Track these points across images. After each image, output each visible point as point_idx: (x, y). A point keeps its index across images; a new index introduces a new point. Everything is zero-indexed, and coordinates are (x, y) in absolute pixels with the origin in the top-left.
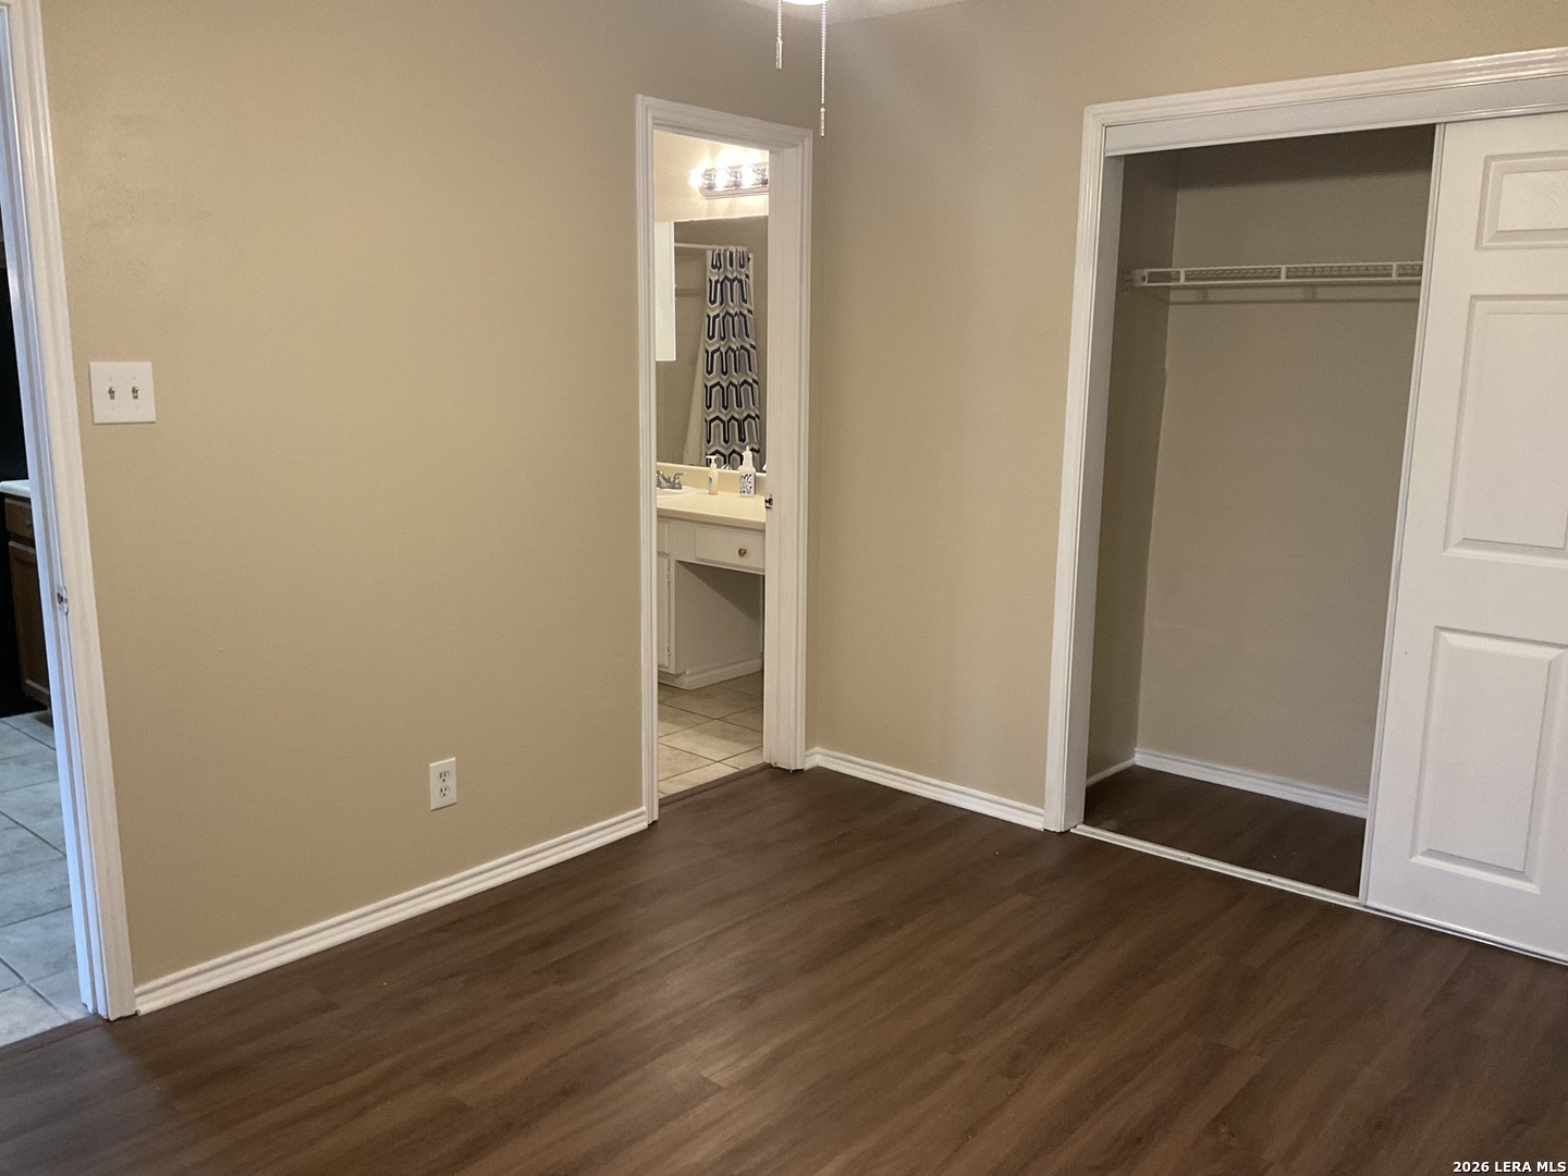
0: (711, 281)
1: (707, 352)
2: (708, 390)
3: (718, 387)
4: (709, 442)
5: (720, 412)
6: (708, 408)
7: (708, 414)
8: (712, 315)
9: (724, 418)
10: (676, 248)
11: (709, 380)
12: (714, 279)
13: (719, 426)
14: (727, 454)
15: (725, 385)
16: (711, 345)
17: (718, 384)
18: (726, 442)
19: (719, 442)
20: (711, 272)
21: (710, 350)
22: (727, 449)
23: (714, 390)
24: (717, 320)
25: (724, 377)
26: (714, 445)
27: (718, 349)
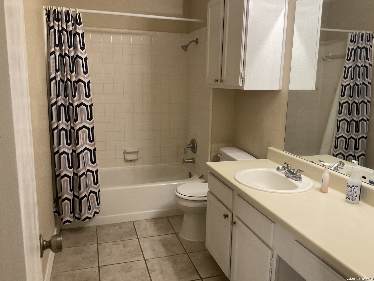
0: (349, 49)
1: (342, 85)
2: (341, 105)
3: (347, 104)
4: (338, 131)
5: (346, 116)
6: (340, 114)
7: (339, 117)
8: (347, 66)
9: (348, 120)
10: (321, 31)
11: (342, 100)
12: (351, 48)
13: (345, 123)
14: (347, 138)
15: (350, 102)
16: (344, 82)
17: (347, 102)
18: (348, 132)
19: (344, 131)
20: (349, 44)
21: (344, 84)
22: (348, 136)
23: (344, 105)
24: (350, 69)
25: (351, 99)
26: (341, 133)
27: (349, 84)
